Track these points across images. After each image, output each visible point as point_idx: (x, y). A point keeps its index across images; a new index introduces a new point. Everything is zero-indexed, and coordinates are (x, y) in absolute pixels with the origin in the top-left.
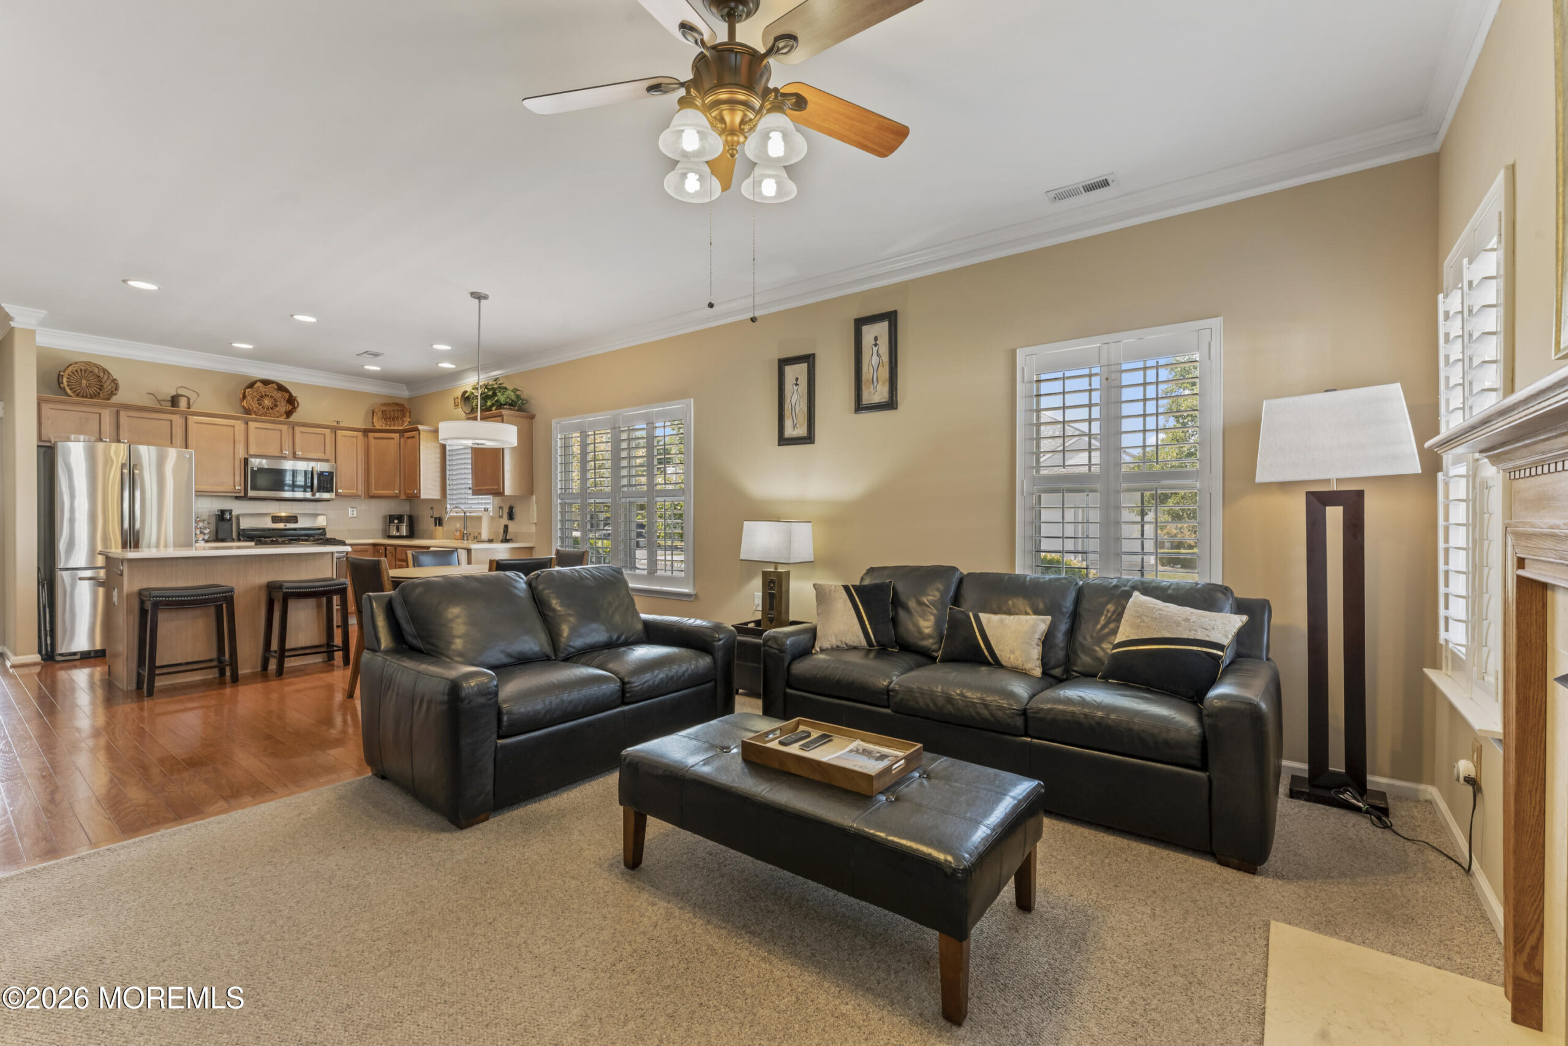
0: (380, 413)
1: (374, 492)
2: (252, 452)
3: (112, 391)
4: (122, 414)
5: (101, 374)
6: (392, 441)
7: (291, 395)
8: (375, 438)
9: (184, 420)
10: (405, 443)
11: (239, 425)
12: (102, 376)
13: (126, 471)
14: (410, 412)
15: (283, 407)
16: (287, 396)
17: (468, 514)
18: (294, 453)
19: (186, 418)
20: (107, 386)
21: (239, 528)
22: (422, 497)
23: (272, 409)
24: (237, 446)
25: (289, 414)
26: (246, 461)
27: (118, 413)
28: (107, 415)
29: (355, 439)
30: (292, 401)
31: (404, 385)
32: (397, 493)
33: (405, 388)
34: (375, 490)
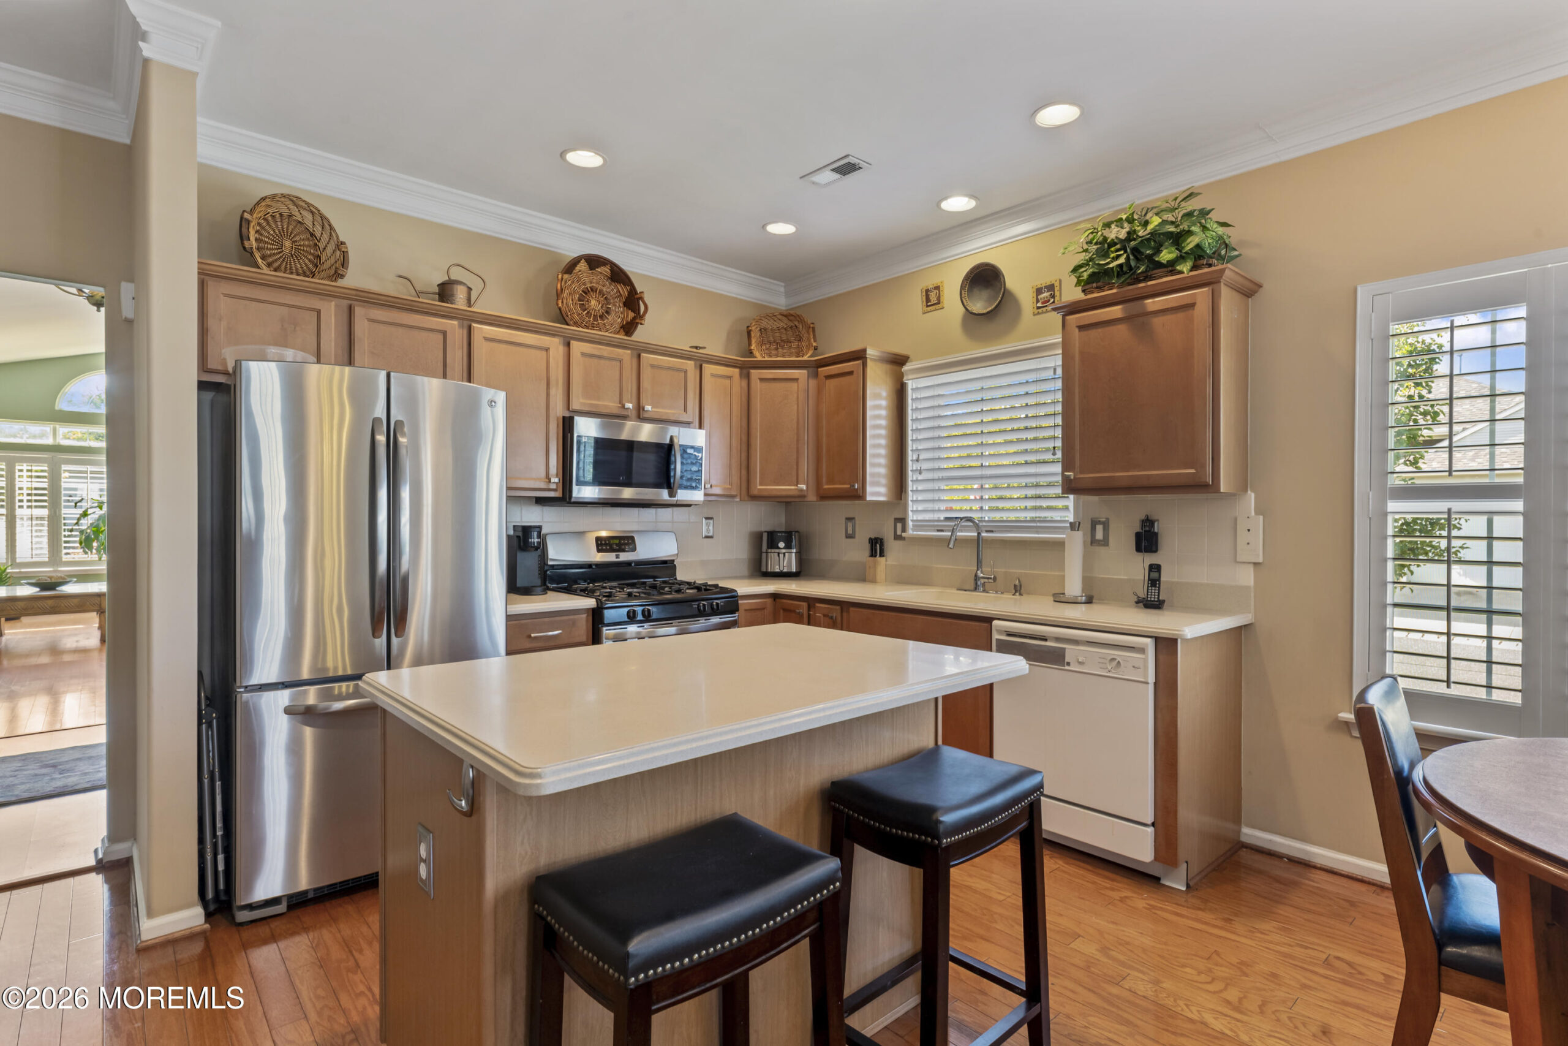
0: (759, 334)
1: (759, 487)
2: (575, 405)
3: (338, 268)
4: (359, 311)
5: (318, 231)
6: (794, 385)
7: (633, 291)
8: (761, 380)
9: (465, 332)
10: (819, 390)
11: (555, 344)
12: (318, 234)
13: (381, 438)
15: (618, 315)
16: (624, 291)
17: (984, 534)
18: (639, 408)
19: (469, 327)
20: (329, 254)
21: (546, 564)
22: (869, 498)
23: (601, 317)
24: (553, 392)
25: (629, 328)
26: (567, 425)
27: (350, 309)
28: (331, 312)
29: (727, 382)
30: (633, 301)
31: (783, 284)
32: (802, 490)
33: (782, 289)
34: (761, 484)
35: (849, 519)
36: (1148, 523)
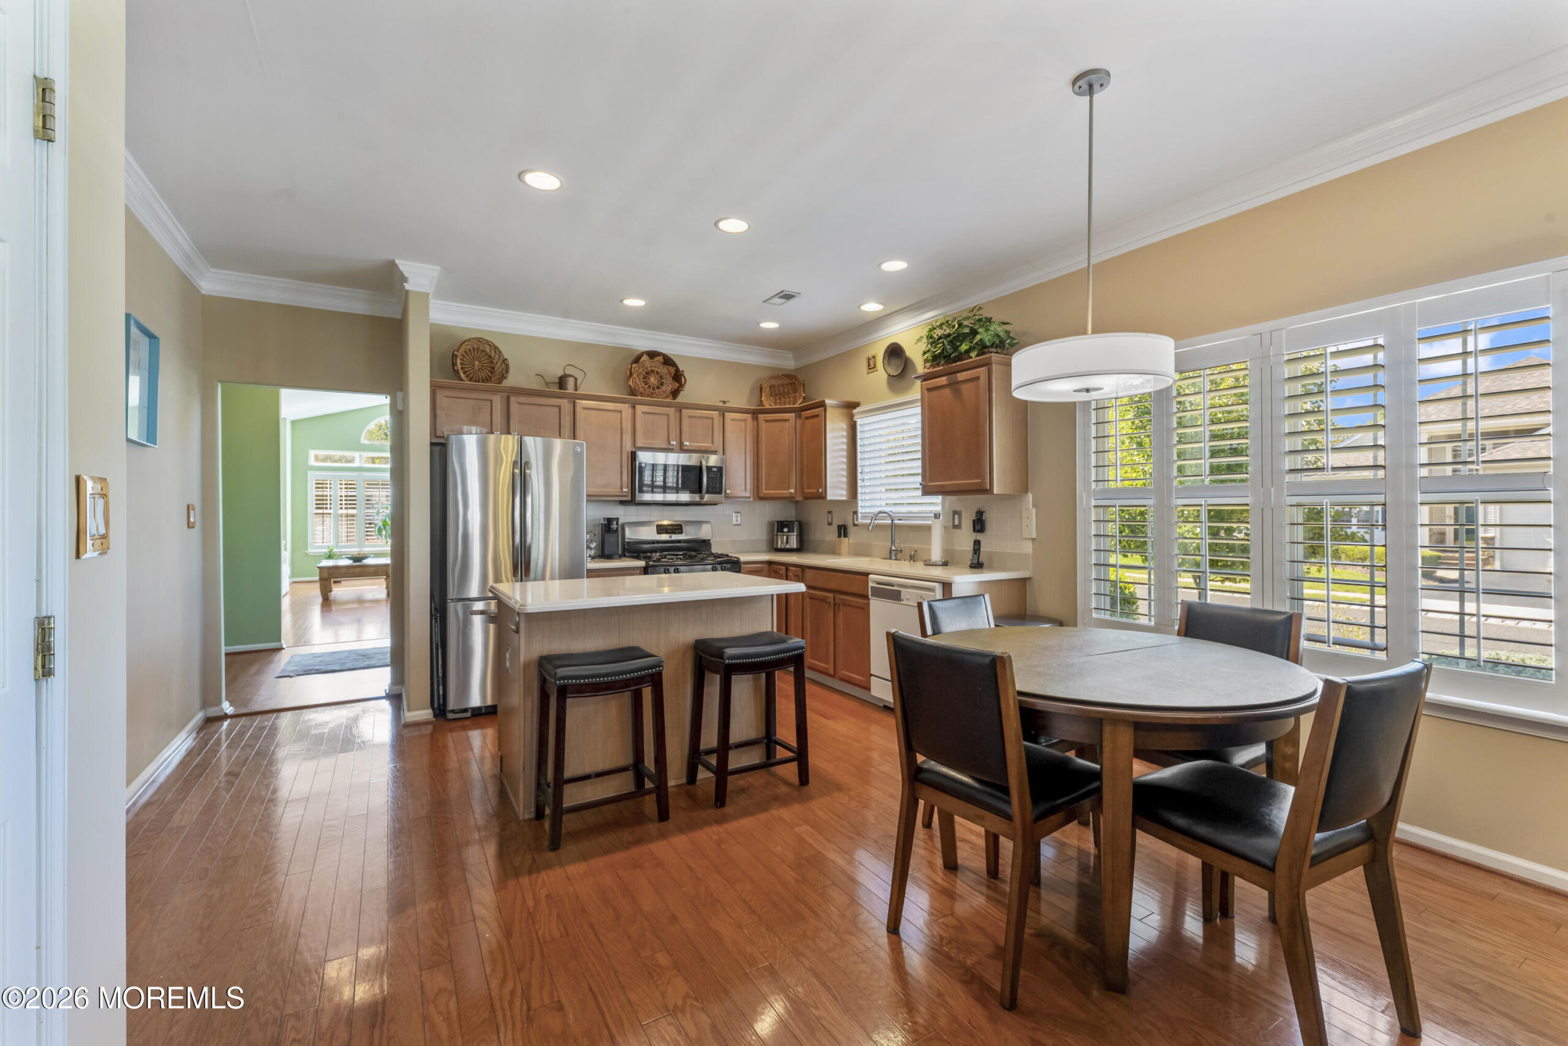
0: (768, 389)
1: (765, 491)
2: (639, 444)
3: (502, 376)
4: (513, 399)
5: (493, 354)
6: (787, 424)
7: (677, 370)
8: (766, 421)
9: (572, 405)
10: (803, 425)
11: (626, 409)
12: (493, 356)
13: (517, 471)
14: (804, 384)
15: (669, 385)
16: (672, 370)
17: (896, 522)
18: (681, 444)
19: (574, 402)
20: (498, 367)
21: (624, 541)
22: (829, 498)
23: (658, 388)
24: (624, 436)
25: (675, 394)
26: (633, 456)
27: (508, 398)
28: (498, 400)
29: (743, 423)
30: (678, 377)
31: (791, 352)
32: (791, 493)
33: (791, 356)
34: (766, 490)
35: (830, 512)
36: (980, 514)
